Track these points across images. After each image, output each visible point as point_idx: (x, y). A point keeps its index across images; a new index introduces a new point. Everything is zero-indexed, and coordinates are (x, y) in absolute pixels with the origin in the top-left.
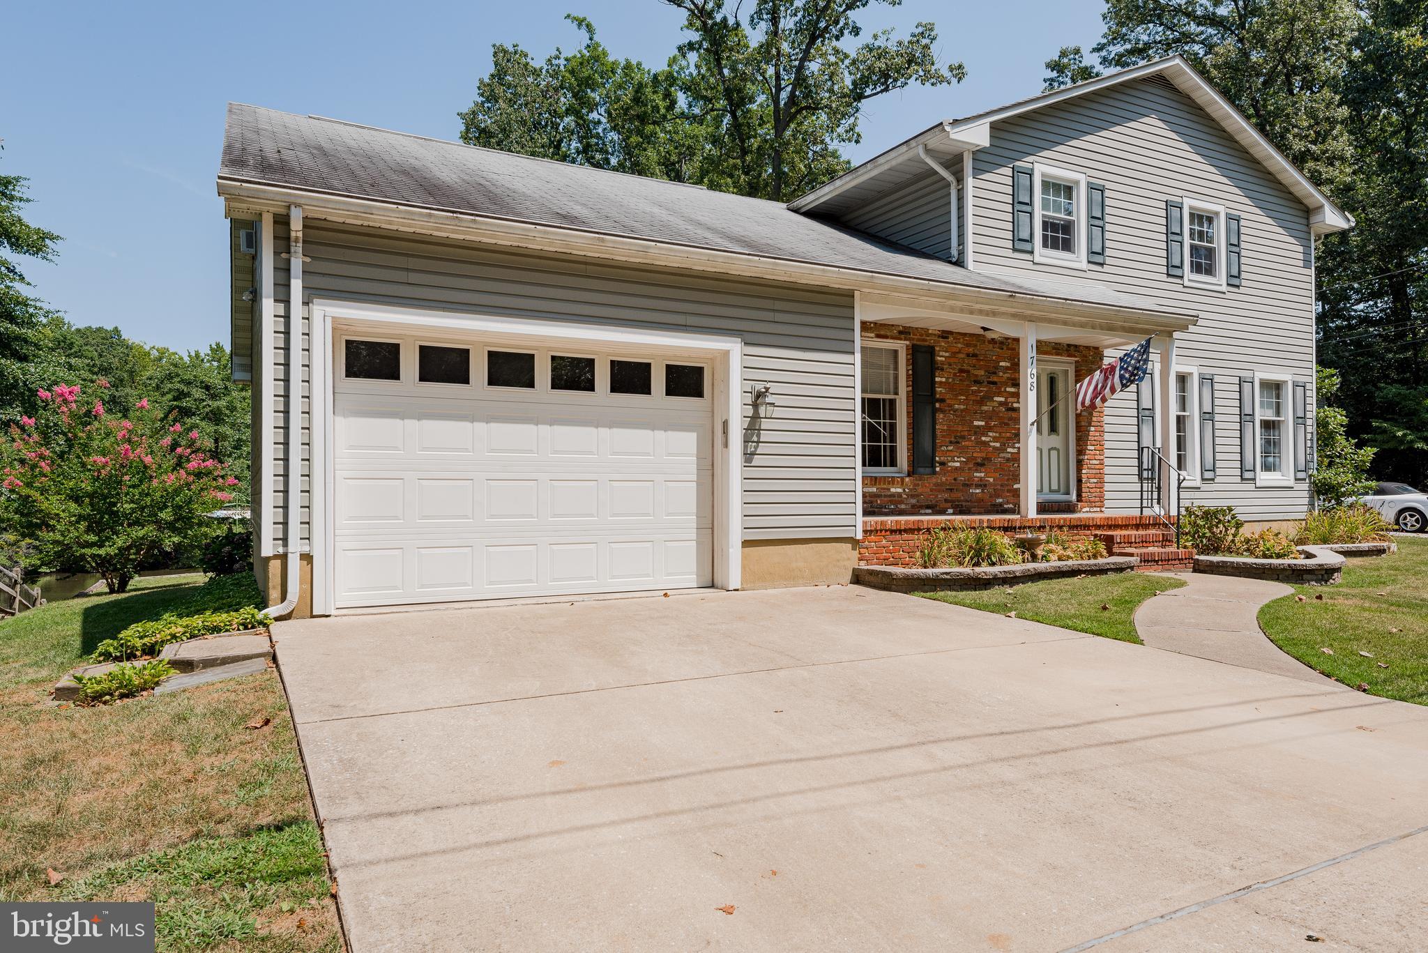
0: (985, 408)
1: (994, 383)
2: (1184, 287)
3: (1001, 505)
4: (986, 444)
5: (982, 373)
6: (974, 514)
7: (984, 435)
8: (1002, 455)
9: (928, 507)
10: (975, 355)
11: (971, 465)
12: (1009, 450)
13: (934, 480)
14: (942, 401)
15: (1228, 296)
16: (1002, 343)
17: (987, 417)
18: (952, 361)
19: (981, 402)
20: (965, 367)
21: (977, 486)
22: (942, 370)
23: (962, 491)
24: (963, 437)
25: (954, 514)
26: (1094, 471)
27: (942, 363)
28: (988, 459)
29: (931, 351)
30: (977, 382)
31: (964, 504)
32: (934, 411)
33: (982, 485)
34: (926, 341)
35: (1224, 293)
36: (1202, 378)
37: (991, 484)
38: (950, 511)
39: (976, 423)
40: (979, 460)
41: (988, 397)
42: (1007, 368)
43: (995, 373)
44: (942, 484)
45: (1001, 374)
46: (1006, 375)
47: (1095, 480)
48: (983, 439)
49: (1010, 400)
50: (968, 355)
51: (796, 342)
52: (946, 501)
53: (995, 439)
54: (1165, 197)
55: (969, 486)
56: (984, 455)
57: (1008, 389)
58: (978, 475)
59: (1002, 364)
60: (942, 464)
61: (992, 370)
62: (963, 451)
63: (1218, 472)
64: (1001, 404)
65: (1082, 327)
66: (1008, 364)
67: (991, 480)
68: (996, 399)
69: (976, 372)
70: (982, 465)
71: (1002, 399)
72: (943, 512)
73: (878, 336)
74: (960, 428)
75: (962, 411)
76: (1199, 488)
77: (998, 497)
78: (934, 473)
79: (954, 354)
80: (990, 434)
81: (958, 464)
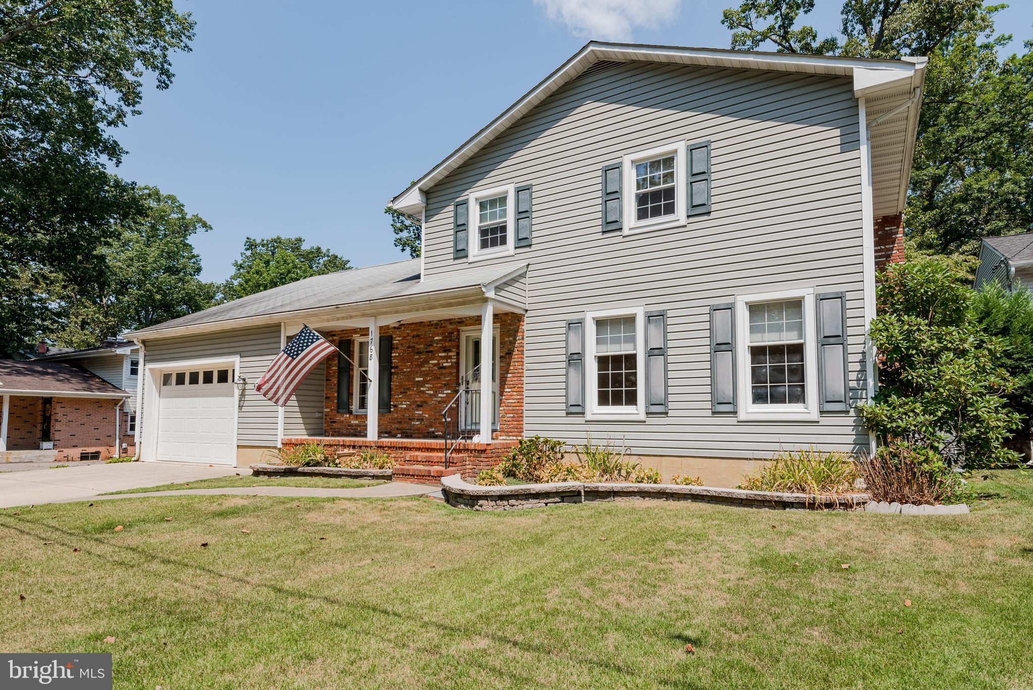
0: (424, 369)
1: (431, 352)
2: (624, 237)
3: (433, 432)
4: (423, 392)
5: (422, 346)
6: (414, 438)
7: (422, 387)
8: (435, 399)
9: (386, 433)
10: (418, 336)
11: (414, 406)
12: (440, 395)
13: (390, 416)
14: (396, 367)
15: (689, 227)
16: (436, 324)
17: (424, 374)
18: (404, 341)
19: (421, 365)
20: (411, 345)
21: (418, 420)
22: (397, 348)
23: (407, 423)
24: (409, 389)
25: (402, 437)
26: (511, 408)
27: (397, 344)
28: (426, 402)
29: (391, 338)
30: (419, 353)
31: (408, 431)
32: (391, 374)
33: (421, 419)
34: (388, 332)
35: (685, 226)
36: (649, 317)
37: (426, 418)
38: (399, 435)
39: (417, 379)
40: (419, 403)
41: (426, 361)
42: (440, 340)
43: (431, 345)
44: (394, 419)
45: (435, 345)
46: (439, 345)
47: (512, 415)
48: (422, 389)
49: (441, 361)
50: (413, 337)
51: (256, 353)
52: (398, 429)
53: (430, 389)
54: (600, 166)
55: (413, 420)
56: (422, 399)
57: (440, 355)
58: (418, 412)
59: (436, 338)
60: (395, 406)
61: (429, 343)
62: (409, 397)
63: (671, 405)
64: (434, 365)
65: (409, 312)
66: (441, 338)
67: (427, 416)
68: (431, 362)
69: (418, 346)
70: (421, 406)
71: (436, 362)
72: (395, 436)
73: (362, 335)
74: (407, 383)
75: (409, 372)
76: (645, 422)
77: (432, 427)
78: (390, 412)
79: (404, 338)
80: (427, 385)
81: (405, 406)
